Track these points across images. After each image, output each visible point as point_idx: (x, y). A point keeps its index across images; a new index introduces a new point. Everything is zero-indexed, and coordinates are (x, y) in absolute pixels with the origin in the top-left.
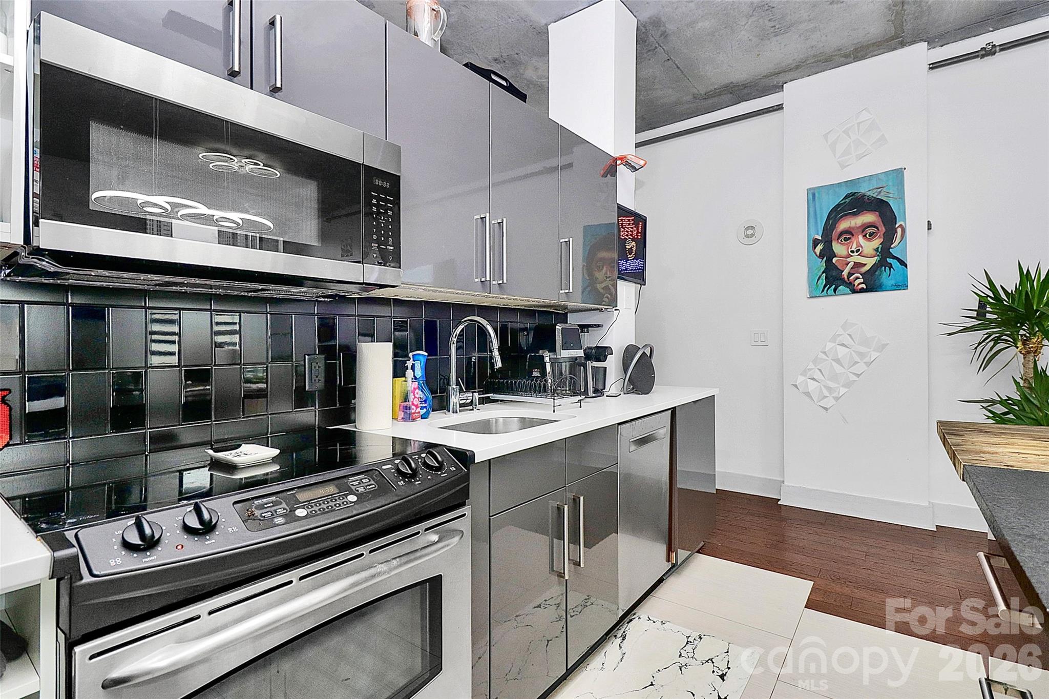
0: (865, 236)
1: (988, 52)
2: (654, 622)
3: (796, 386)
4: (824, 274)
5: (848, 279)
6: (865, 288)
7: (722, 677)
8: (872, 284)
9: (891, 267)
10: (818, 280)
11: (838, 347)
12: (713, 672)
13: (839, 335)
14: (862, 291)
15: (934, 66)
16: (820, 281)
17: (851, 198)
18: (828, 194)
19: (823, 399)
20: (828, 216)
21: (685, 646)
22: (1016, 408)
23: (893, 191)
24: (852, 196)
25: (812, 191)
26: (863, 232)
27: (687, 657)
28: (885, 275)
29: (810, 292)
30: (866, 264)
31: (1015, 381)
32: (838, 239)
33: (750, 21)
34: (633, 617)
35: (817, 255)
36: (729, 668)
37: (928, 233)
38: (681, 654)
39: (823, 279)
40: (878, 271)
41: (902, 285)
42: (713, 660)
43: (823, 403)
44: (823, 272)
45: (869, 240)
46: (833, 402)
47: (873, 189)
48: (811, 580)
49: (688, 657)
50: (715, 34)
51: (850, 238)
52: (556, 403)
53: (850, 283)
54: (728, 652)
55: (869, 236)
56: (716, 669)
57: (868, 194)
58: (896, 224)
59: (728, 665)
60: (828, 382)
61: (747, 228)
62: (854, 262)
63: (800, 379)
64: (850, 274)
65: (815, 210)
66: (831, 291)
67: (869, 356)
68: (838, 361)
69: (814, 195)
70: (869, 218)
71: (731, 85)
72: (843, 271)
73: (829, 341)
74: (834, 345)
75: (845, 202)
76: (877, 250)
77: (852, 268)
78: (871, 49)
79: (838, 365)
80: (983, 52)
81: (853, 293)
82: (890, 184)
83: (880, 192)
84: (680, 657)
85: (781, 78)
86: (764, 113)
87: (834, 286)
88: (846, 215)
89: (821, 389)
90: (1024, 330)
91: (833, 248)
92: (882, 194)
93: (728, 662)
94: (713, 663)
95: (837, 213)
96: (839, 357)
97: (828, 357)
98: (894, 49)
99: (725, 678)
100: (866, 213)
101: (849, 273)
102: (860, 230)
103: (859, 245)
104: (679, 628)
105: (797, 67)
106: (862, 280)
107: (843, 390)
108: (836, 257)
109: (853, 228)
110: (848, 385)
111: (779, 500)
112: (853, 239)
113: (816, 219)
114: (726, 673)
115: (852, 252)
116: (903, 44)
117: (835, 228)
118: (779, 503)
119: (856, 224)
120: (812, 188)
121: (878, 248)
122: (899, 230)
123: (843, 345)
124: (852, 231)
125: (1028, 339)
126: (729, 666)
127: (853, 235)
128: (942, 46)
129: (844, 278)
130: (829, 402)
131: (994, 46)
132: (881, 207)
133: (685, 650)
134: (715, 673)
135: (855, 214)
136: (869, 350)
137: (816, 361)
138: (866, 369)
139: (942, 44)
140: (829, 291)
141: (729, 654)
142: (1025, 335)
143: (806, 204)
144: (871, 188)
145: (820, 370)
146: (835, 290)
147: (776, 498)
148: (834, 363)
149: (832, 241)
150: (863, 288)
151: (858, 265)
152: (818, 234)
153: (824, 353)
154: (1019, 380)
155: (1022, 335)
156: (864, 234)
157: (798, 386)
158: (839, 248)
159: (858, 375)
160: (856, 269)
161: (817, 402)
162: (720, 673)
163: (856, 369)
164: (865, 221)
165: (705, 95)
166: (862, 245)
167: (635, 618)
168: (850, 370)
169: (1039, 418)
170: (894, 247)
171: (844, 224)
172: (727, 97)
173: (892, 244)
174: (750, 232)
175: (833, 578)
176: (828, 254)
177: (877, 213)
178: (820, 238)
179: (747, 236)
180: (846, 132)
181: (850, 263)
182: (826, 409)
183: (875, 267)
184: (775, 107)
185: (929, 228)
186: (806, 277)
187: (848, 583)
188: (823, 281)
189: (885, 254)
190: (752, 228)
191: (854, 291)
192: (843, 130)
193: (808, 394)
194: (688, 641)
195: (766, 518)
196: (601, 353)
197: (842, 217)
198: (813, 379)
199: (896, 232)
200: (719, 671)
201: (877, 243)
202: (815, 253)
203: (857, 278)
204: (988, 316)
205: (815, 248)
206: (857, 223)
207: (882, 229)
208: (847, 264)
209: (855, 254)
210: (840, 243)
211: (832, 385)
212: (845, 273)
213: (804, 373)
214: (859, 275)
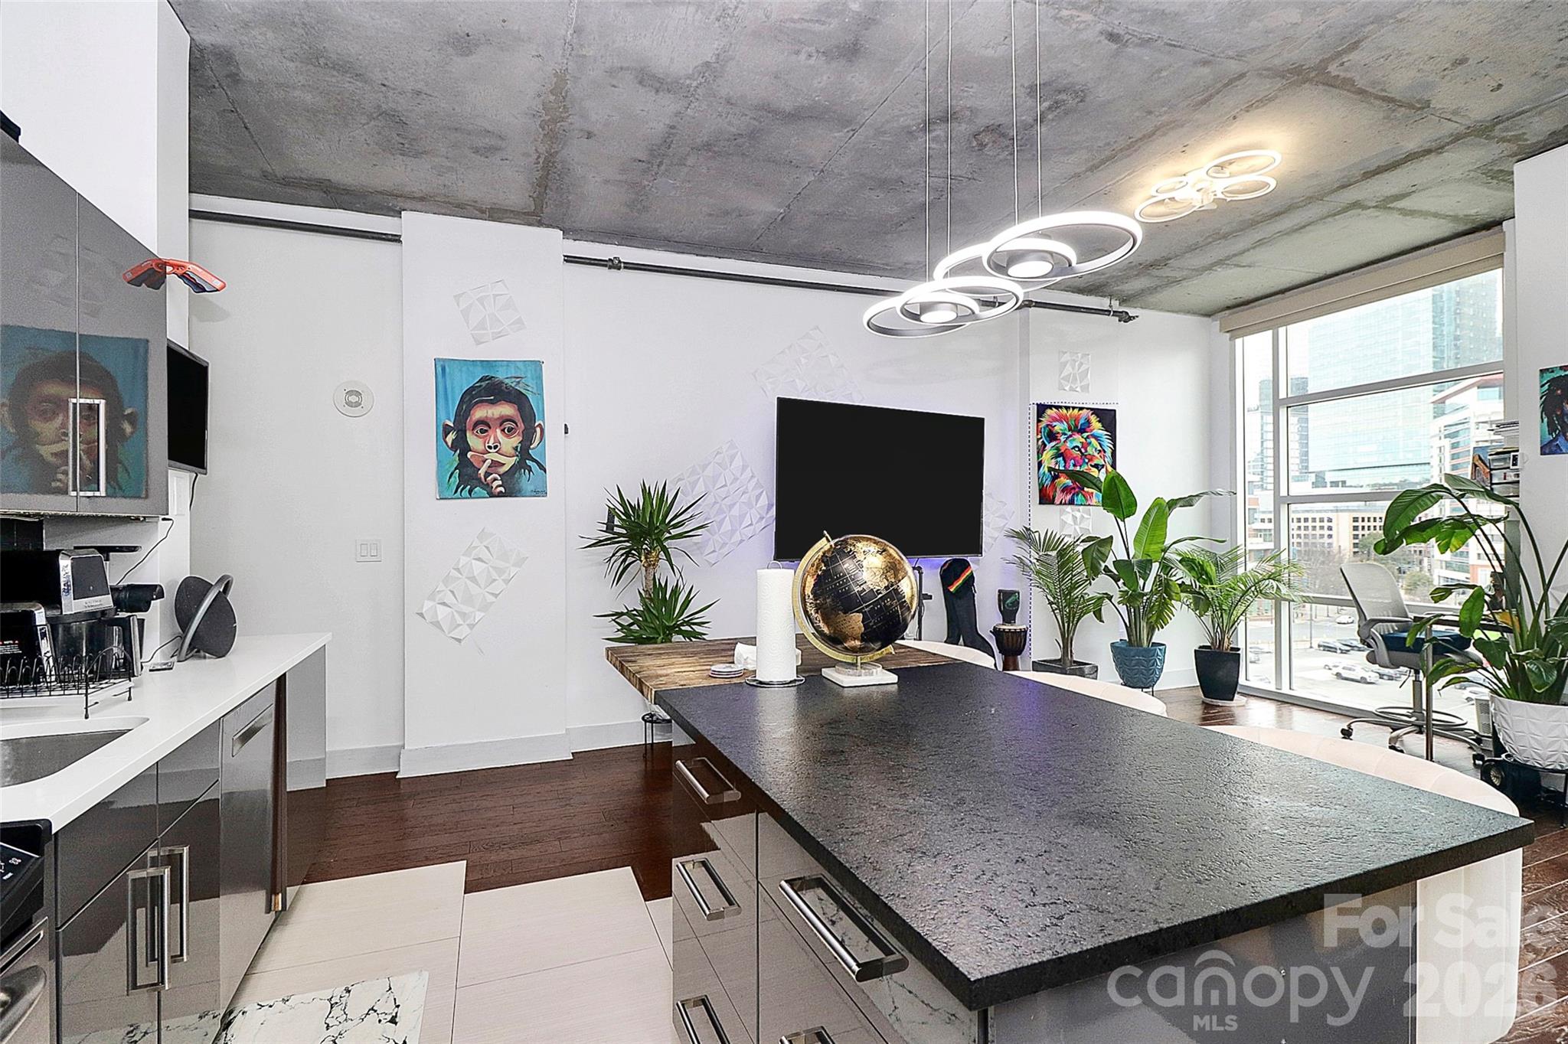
0: (503, 430)
1: (613, 264)
2: (271, 1006)
3: (421, 615)
4: (457, 471)
5: (486, 481)
6: (504, 491)
7: (393, 1021)
8: (511, 490)
9: (530, 470)
10: (450, 478)
11: (474, 561)
12: (380, 1021)
13: (475, 547)
14: (500, 495)
15: (569, 259)
16: (452, 479)
17: (487, 382)
18: (461, 370)
19: (456, 628)
20: (461, 398)
21: (330, 1013)
22: (641, 619)
23: (532, 383)
24: (488, 380)
25: (442, 363)
26: (501, 425)
27: (338, 1023)
28: (524, 478)
29: (440, 493)
30: (504, 464)
31: (639, 592)
32: (473, 430)
33: (373, 123)
34: (231, 1017)
35: (448, 446)
36: (398, 1006)
37: (565, 437)
38: (328, 1025)
39: (455, 477)
40: (518, 473)
41: (541, 492)
42: (374, 1008)
43: (455, 634)
44: (456, 469)
45: (508, 436)
46: (468, 630)
47: (511, 378)
48: (462, 860)
49: (340, 1022)
50: (318, 114)
51: (486, 431)
52: (91, 700)
53: (488, 484)
54: (390, 989)
55: (508, 431)
56: (381, 1017)
57: (507, 381)
58: (535, 422)
59: (395, 1003)
60: (462, 606)
61: (350, 393)
62: (492, 460)
63: (428, 605)
64: (487, 474)
65: (446, 386)
66: (465, 493)
67: (508, 572)
68: (473, 579)
69: (443, 369)
70: (506, 410)
71: (328, 184)
72: (479, 469)
73: (463, 555)
74: (469, 559)
75: (481, 386)
76: (516, 449)
77: (489, 467)
78: (508, 215)
79: (472, 584)
80: (611, 264)
81: (490, 497)
82: (529, 376)
83: (519, 382)
84: (327, 1029)
85: (401, 204)
86: (373, 238)
87: (469, 487)
88: (482, 401)
89: (453, 616)
90: (647, 544)
91: (468, 439)
92: (520, 385)
93: (395, 999)
94: (375, 1011)
95: (472, 397)
96: (475, 574)
97: (461, 574)
98: (530, 225)
99: (397, 1020)
100: (503, 404)
101: (486, 472)
102: (498, 422)
103: (497, 440)
104: (313, 995)
105: (422, 199)
106: (500, 483)
107: (479, 615)
108: (470, 450)
109: (490, 419)
110: (485, 608)
111: (396, 773)
112: (490, 432)
113: (446, 399)
114: (396, 1013)
115: (490, 447)
116: (540, 224)
117: (469, 415)
118: (397, 777)
119: (493, 415)
120: (442, 359)
121: (517, 447)
122: (538, 429)
123: (479, 559)
124: (488, 421)
125: (649, 553)
126: (397, 1004)
127: (490, 428)
128: (575, 240)
129: (481, 478)
130: (463, 632)
131: (620, 262)
132: (518, 399)
133: (333, 1017)
134: (383, 1021)
135: (493, 403)
136: (507, 565)
137: (447, 580)
138: (505, 586)
139: (575, 238)
140: (463, 492)
141: (392, 990)
142: (646, 549)
143: (434, 378)
144: (509, 376)
145: (452, 592)
146: (470, 492)
147: (393, 771)
148: (468, 582)
149: (466, 431)
150: (501, 492)
151: (496, 464)
152: (449, 420)
153: (458, 570)
154: (642, 592)
155: (644, 549)
156: (502, 428)
157: (425, 615)
158: (473, 440)
159: (496, 596)
160: (493, 468)
161: (449, 633)
162: (389, 1018)
163: (492, 588)
164: (503, 413)
165: (283, 179)
166: (500, 440)
167: (235, 1017)
168: (486, 590)
169: (657, 627)
170: (533, 448)
171: (481, 412)
172: (316, 195)
173: (531, 444)
174: (354, 399)
175: (486, 847)
176: (461, 446)
177: (516, 406)
178: (452, 425)
179: (349, 404)
180: (481, 300)
181: (487, 461)
182: (459, 640)
183: (514, 469)
184: (390, 237)
185: (566, 433)
186: (434, 474)
187: (502, 847)
188: (456, 479)
189: (523, 452)
190: (358, 394)
191: (492, 495)
192: (478, 296)
193: (437, 624)
194: (332, 1005)
195: (385, 802)
196: (139, 597)
197: (477, 403)
198: (444, 604)
199: (535, 431)
200: (386, 1017)
201: (516, 440)
202: (446, 443)
203: (495, 479)
204: (616, 529)
205: (446, 437)
206: (495, 413)
207: (521, 426)
208: (484, 462)
209: (493, 450)
210: (476, 435)
211: (466, 609)
212: (482, 472)
213: (431, 597)
214: (497, 476)
